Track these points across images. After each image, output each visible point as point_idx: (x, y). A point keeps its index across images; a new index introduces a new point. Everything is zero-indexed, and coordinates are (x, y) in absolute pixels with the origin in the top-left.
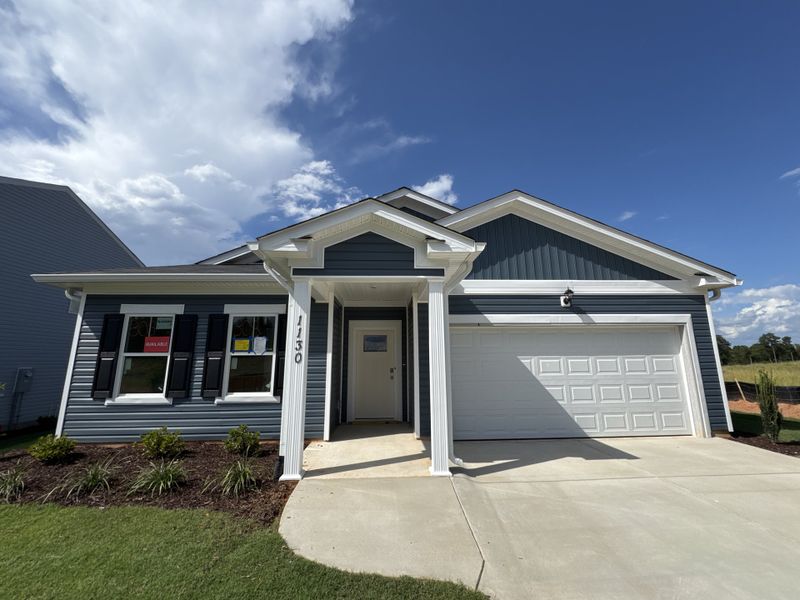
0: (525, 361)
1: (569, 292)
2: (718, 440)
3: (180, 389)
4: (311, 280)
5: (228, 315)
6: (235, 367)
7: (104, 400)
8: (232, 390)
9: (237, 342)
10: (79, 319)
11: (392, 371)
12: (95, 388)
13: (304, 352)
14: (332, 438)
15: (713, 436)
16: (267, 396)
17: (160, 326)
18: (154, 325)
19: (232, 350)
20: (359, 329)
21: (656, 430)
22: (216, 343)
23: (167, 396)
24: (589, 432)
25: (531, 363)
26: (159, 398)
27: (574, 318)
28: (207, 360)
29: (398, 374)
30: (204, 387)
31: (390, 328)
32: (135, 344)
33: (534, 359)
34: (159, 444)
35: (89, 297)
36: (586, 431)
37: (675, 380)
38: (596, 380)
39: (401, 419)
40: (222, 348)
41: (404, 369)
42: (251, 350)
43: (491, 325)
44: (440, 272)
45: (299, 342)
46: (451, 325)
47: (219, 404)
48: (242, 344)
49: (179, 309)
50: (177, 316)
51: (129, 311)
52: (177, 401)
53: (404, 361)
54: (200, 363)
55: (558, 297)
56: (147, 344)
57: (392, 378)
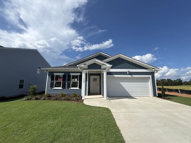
0: (121, 83)
1: (129, 71)
2: (155, 97)
3: (64, 87)
4: (86, 70)
5: (71, 75)
6: (72, 83)
7: (52, 88)
8: (72, 87)
9: (72, 79)
10: (48, 75)
11: (98, 85)
12: (51, 86)
13: (85, 81)
14: (88, 95)
15: (154, 97)
16: (78, 88)
17: (60, 77)
18: (59, 76)
19: (72, 81)
20: (92, 77)
21: (144, 96)
22: (69, 80)
23: (62, 88)
24: (132, 96)
25: (122, 84)
26: (61, 88)
27: (130, 76)
28: (68, 82)
29: (99, 85)
30: (67, 87)
31: (98, 77)
32: (57, 80)
33: (122, 83)
34: (63, 95)
35: (49, 72)
36: (131, 95)
37: (148, 87)
38: (133, 87)
39: (99, 93)
40: (70, 80)
41: (100, 84)
42: (75, 81)
43: (115, 77)
44: (105, 69)
45: (84, 80)
46: (107, 77)
47: (70, 89)
48: (73, 80)
49: (63, 74)
50: (63, 75)
51: (55, 74)
52: (63, 89)
53: (100, 83)
54: (67, 83)
55: (127, 72)
56: (58, 80)
57: (98, 86)
